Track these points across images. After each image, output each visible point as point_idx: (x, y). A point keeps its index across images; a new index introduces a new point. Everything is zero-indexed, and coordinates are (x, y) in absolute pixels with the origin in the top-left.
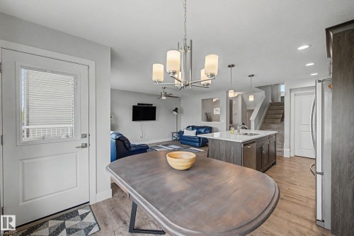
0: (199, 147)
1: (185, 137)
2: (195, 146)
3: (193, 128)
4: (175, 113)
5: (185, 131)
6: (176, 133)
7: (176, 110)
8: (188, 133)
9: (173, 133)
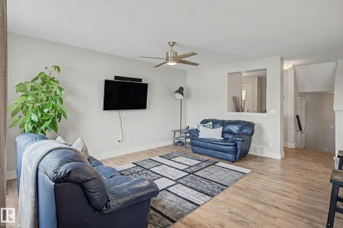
0: (233, 162)
1: (202, 140)
2: (227, 160)
3: (215, 123)
4: (179, 96)
5: (201, 128)
6: (180, 131)
7: (181, 91)
8: (207, 133)
9: (175, 132)
